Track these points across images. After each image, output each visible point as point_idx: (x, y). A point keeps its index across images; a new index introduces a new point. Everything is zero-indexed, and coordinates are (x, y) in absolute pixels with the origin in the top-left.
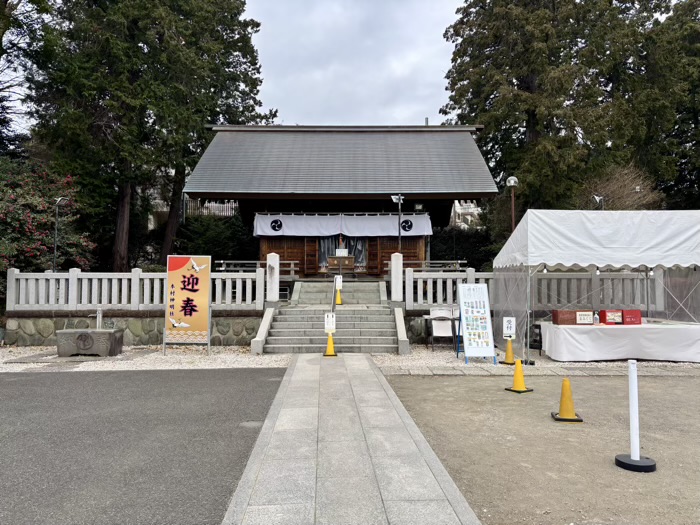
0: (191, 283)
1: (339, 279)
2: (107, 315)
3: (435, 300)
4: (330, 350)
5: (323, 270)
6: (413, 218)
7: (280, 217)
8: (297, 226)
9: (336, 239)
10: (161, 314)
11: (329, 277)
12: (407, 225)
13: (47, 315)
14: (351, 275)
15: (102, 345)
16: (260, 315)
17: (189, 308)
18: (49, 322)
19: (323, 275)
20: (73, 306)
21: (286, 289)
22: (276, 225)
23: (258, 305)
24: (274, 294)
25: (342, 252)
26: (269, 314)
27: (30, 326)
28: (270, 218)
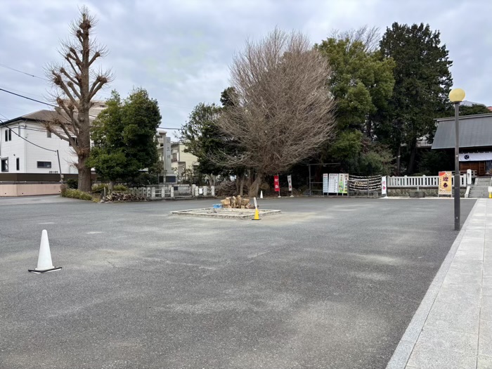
0: (446, 179)
2: (420, 188)
4: (490, 197)
5: (488, 173)
7: (468, 154)
8: (474, 157)
10: (437, 188)
11: (489, 176)
13: (399, 188)
15: (421, 194)
16: (465, 188)
17: (445, 185)
19: (487, 175)
20: (406, 186)
21: (473, 180)
22: (467, 157)
23: (465, 185)
24: (470, 182)
26: (468, 188)
27: (394, 191)
28: (464, 155)
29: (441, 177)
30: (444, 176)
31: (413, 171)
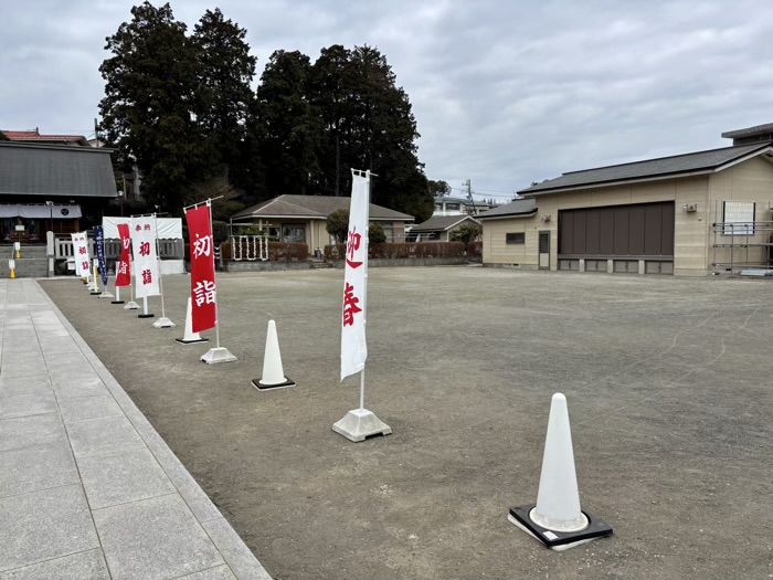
1: (17, 245)
3: (67, 254)
4: (13, 275)
5: (7, 239)
6: (69, 208)
9: (15, 220)
11: (11, 243)
12: (65, 212)
14: (25, 241)
19: (7, 242)
25: (20, 228)
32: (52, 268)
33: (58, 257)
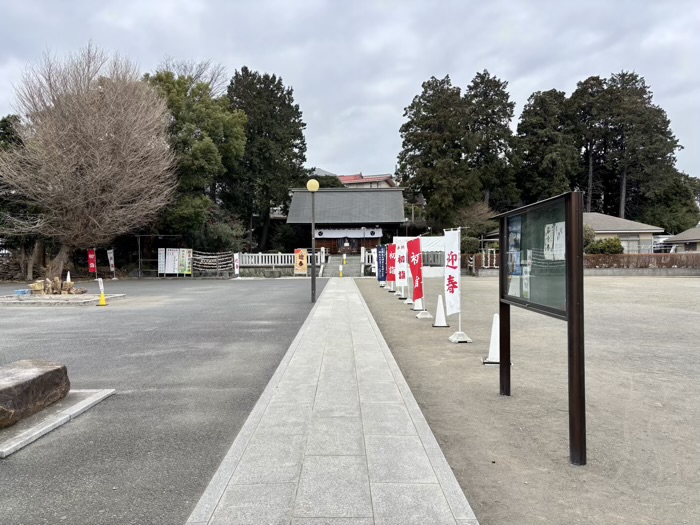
0: (301, 257)
1: (345, 256)
2: (276, 267)
4: (341, 275)
5: (339, 251)
6: (375, 230)
7: (322, 230)
8: (328, 234)
9: (344, 239)
10: (293, 267)
11: (341, 254)
12: (373, 233)
13: (253, 267)
14: (349, 253)
15: (277, 274)
16: (320, 267)
17: (301, 264)
18: (253, 269)
20: (260, 264)
21: (326, 258)
22: (321, 234)
23: (319, 264)
24: (323, 260)
25: (347, 244)
26: (322, 267)
28: (318, 231)
29: (296, 255)
30: (300, 254)
31: (267, 248)
32: (363, 271)
33: (367, 264)
